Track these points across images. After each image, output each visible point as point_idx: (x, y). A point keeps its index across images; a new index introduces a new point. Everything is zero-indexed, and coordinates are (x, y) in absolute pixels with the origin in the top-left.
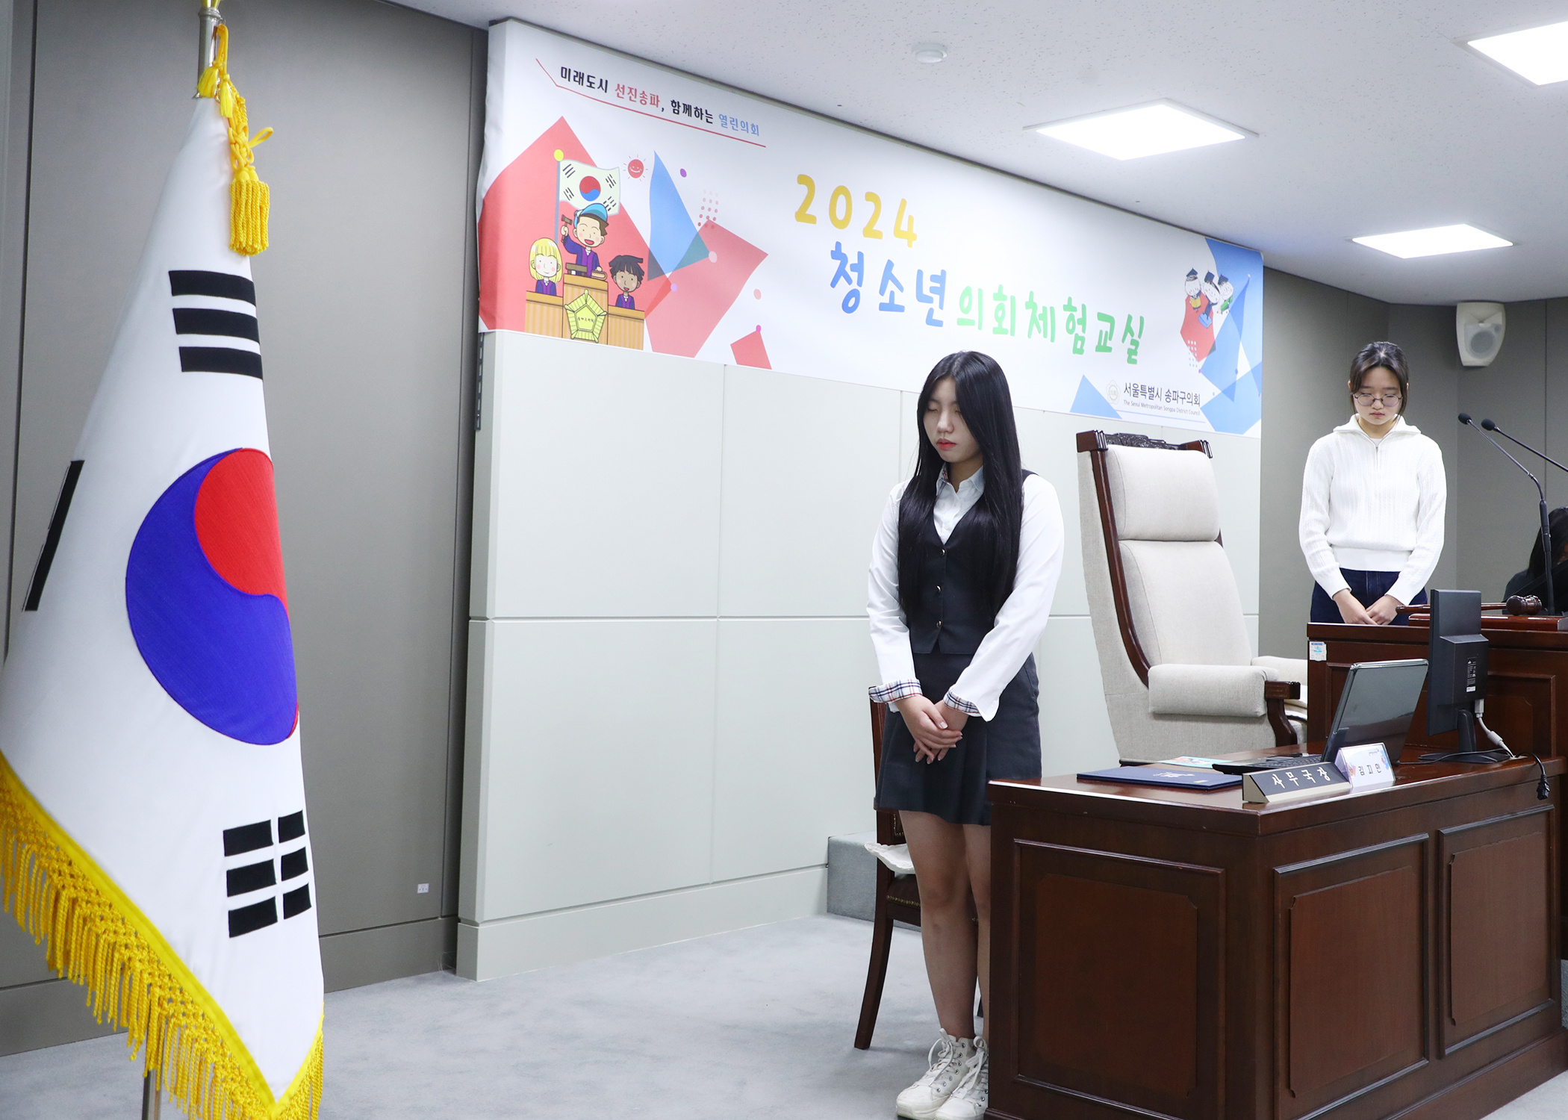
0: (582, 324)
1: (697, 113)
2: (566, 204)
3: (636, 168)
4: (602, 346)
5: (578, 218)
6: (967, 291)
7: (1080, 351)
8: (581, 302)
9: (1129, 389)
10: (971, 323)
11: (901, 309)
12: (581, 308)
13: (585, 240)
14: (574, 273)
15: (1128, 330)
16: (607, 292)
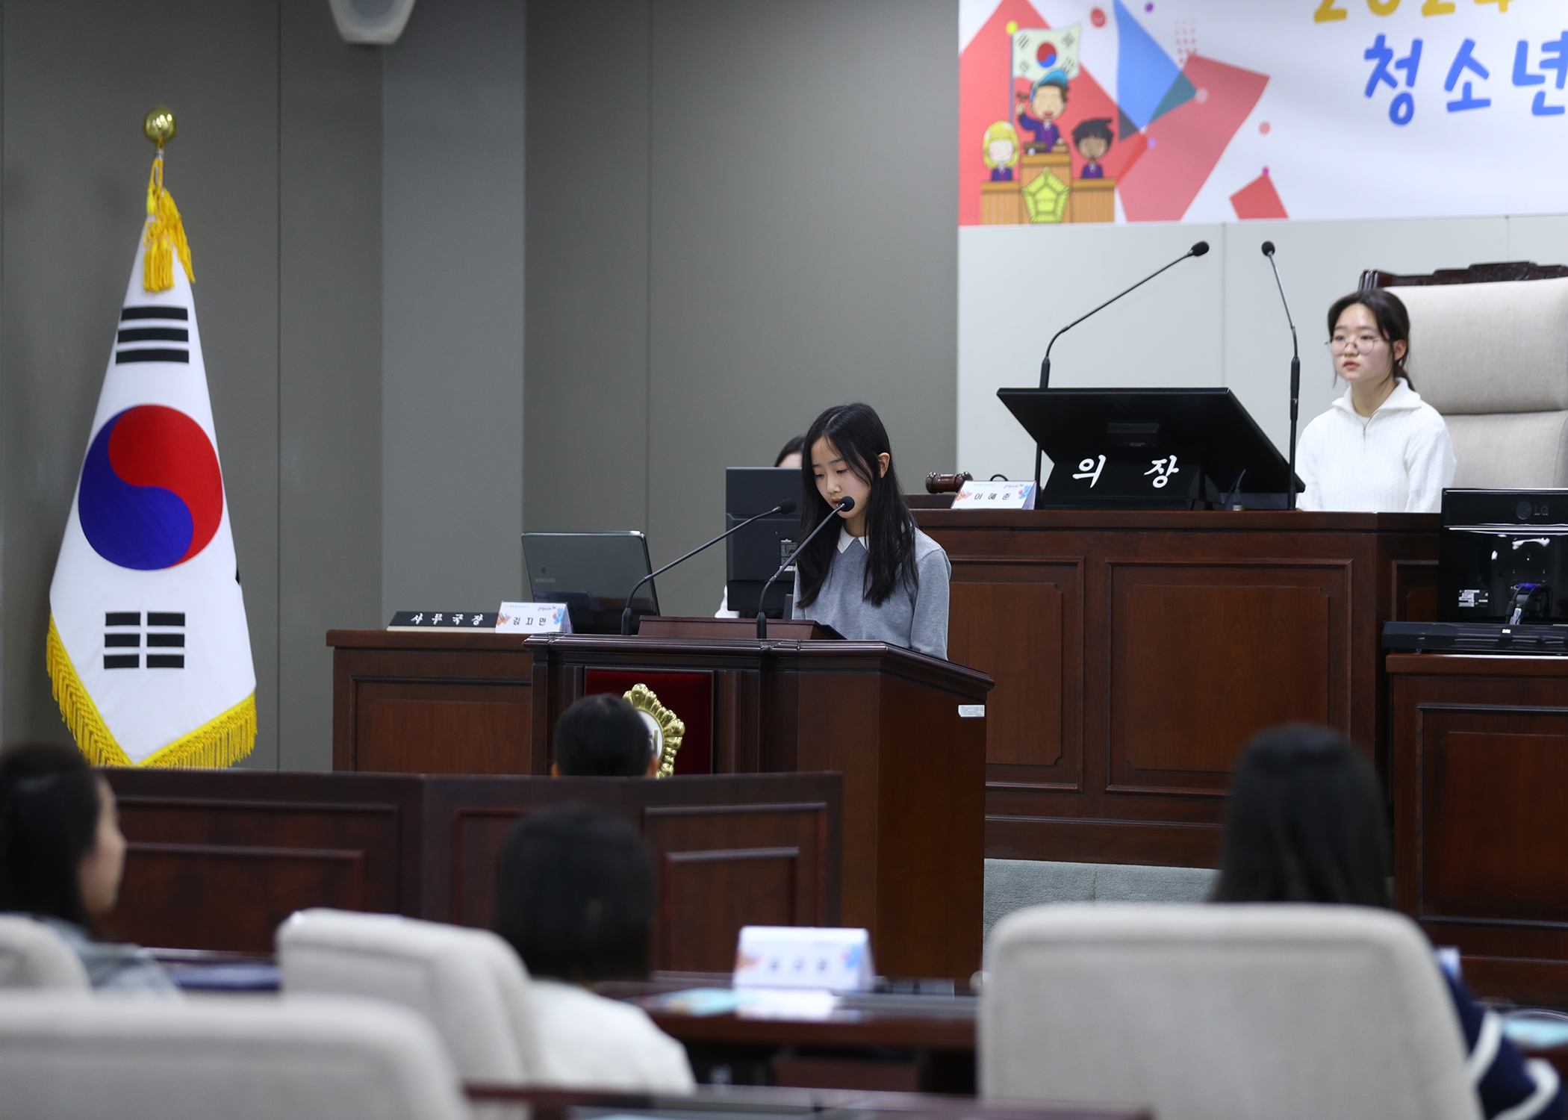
0: (1042, 207)
2: (1023, 80)
3: (1098, 17)
4: (1067, 227)
5: (1035, 92)
8: (1040, 181)
11: (1485, 103)
12: (1039, 190)
13: (1044, 114)
14: (1031, 151)
16: (1070, 165)
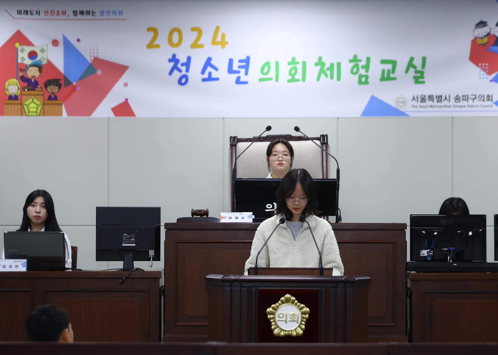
0: (31, 110)
1: (87, 13)
2: (22, 64)
3: (55, 43)
4: (42, 118)
5: (28, 69)
6: (267, 64)
7: (366, 83)
8: (30, 101)
9: (416, 99)
10: (271, 79)
11: (217, 79)
12: (30, 104)
13: (32, 76)
14: (26, 90)
15: (411, 64)
16: (43, 95)
